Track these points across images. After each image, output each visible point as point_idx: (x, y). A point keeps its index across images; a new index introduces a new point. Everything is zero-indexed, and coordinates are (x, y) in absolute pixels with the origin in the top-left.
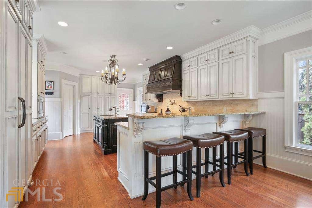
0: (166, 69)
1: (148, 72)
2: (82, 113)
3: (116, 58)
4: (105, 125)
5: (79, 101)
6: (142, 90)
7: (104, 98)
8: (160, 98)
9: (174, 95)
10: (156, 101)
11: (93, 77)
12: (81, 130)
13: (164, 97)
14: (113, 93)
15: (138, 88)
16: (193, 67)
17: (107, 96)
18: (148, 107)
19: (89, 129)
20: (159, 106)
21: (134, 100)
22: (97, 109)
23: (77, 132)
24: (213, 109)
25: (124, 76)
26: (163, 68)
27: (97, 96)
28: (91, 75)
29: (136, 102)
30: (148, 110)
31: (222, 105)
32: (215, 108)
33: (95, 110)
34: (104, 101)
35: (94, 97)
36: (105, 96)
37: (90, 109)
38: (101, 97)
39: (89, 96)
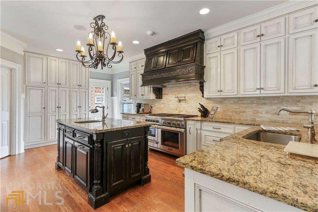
0: (168, 54)
1: (143, 55)
2: (28, 115)
3: (104, 21)
4: (96, 145)
5: (23, 96)
6: (129, 81)
7: (70, 91)
8: (159, 93)
9: (182, 89)
10: (152, 96)
11: (49, 58)
12: (26, 145)
13: (164, 92)
14: (83, 85)
15: (118, 80)
16: (228, 48)
17: (73, 90)
18: (139, 106)
19: (42, 142)
20: (156, 104)
21: (112, 96)
22: (57, 109)
23: (19, 148)
24: (259, 109)
25: (120, 55)
26: (163, 52)
27: (57, 89)
28: (47, 56)
29: (115, 98)
30: (141, 110)
31: (276, 103)
32: (261, 108)
33: (54, 110)
34: (70, 96)
35: (53, 89)
36: (71, 89)
37: (44, 108)
38: (64, 91)
39: (42, 88)
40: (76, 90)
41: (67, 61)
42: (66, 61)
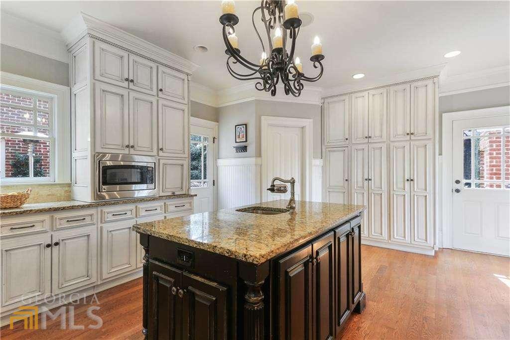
2: (328, 190)
7: (388, 147)
11: (354, 96)
14: (419, 130)
17: (396, 144)
22: (366, 182)
27: (366, 146)
28: (351, 93)
33: (360, 184)
34: (388, 157)
35: (359, 148)
36: (392, 144)
37: (346, 180)
38: (377, 149)
39: (344, 148)
40: (402, 144)
41: (384, 90)
42: (381, 90)
